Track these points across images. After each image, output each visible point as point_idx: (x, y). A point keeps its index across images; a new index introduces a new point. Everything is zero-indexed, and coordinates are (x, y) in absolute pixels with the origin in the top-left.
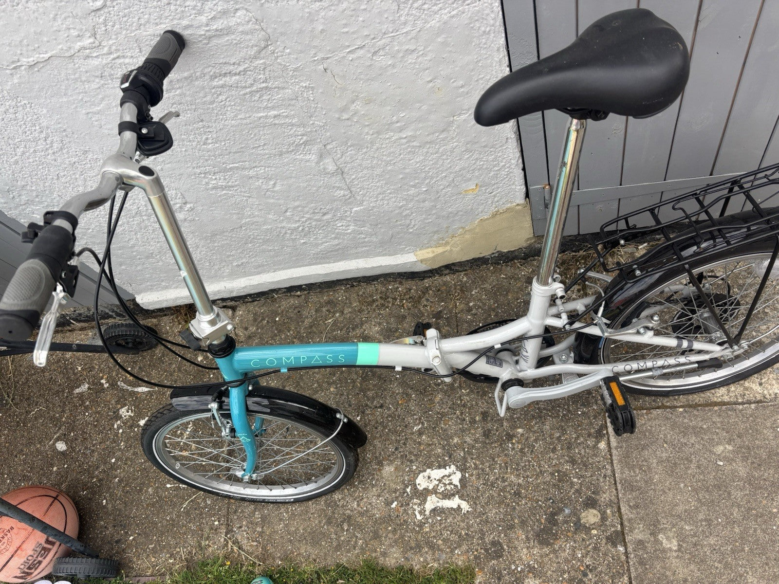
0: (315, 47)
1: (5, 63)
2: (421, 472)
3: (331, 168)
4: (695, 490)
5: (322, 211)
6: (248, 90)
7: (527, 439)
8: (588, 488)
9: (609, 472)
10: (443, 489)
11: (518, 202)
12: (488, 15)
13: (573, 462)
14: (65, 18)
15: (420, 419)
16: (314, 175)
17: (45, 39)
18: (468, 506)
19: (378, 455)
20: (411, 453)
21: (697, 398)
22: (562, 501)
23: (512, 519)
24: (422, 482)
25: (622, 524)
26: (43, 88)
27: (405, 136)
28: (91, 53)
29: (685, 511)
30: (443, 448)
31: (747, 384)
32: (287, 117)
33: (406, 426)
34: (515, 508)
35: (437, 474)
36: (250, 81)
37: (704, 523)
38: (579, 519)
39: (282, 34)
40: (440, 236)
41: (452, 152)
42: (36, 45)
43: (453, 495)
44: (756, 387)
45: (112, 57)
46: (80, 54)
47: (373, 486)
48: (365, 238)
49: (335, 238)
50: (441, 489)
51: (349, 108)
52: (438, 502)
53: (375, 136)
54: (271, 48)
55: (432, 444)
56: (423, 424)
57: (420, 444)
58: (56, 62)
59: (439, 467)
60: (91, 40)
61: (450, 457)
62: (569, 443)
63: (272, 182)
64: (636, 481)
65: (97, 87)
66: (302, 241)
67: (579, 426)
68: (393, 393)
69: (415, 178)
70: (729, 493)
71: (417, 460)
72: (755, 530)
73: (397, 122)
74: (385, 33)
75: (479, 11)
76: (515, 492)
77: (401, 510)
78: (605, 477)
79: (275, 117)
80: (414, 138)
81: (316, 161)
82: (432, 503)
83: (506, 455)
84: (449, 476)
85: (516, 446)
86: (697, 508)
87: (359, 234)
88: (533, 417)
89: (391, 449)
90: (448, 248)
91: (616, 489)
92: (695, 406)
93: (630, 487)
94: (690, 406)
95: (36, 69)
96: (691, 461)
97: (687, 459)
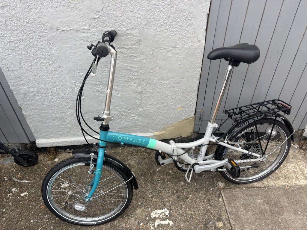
0: (152, 46)
1: (54, 28)
2: (152, 211)
3: (140, 90)
4: (254, 214)
5: (129, 108)
6: (127, 55)
7: (193, 199)
8: (217, 215)
9: (224, 209)
10: (162, 217)
11: (191, 116)
12: (201, 47)
13: (211, 206)
14: (84, 18)
15: (152, 192)
16: (133, 92)
17: (73, 23)
18: (173, 223)
19: (134, 205)
20: (148, 205)
21: (249, 185)
22: (208, 219)
23: (191, 227)
24: (153, 215)
25: (231, 226)
26: (61, 40)
27: (166, 83)
28: (85, 31)
29: (252, 221)
30: (161, 202)
31: (263, 182)
32: (134, 67)
33: (146, 195)
34: (191, 223)
35: (159, 212)
36: (129, 52)
37: (258, 225)
38: (216, 226)
39: (145, 39)
40: (164, 126)
41: (178, 92)
42: (69, 24)
43: (166, 219)
44: (266, 183)
45: (91, 34)
46: (82, 31)
47: (132, 217)
48: (139, 123)
49: (128, 122)
50: (161, 217)
51: (154, 69)
52: (160, 222)
53: (157, 81)
54: (140, 43)
55: (157, 201)
56: (153, 194)
57: (152, 201)
58: (72, 31)
59: (160, 209)
60: (88, 27)
61: (164, 205)
62: (209, 199)
63: (118, 93)
64: (234, 211)
65: (79, 43)
66: (116, 121)
67: (212, 194)
68: (141, 184)
69: (164, 100)
70: (265, 215)
71: (151, 207)
72: (275, 227)
73: (166, 77)
74: (173, 46)
75: (199, 46)
76: (191, 217)
77: (144, 226)
78: (223, 210)
79: (131, 67)
80: (168, 84)
81: (136, 87)
82: (157, 222)
83: (186, 204)
84: (164, 212)
85: (189, 201)
86: (255, 220)
87: (138, 121)
88: (195, 191)
89: (140, 203)
90: (165, 132)
91: (228, 214)
92: (249, 188)
93: (232, 214)
94: (247, 188)
95: (63, 32)
96: (251, 205)
97: (249, 204)
